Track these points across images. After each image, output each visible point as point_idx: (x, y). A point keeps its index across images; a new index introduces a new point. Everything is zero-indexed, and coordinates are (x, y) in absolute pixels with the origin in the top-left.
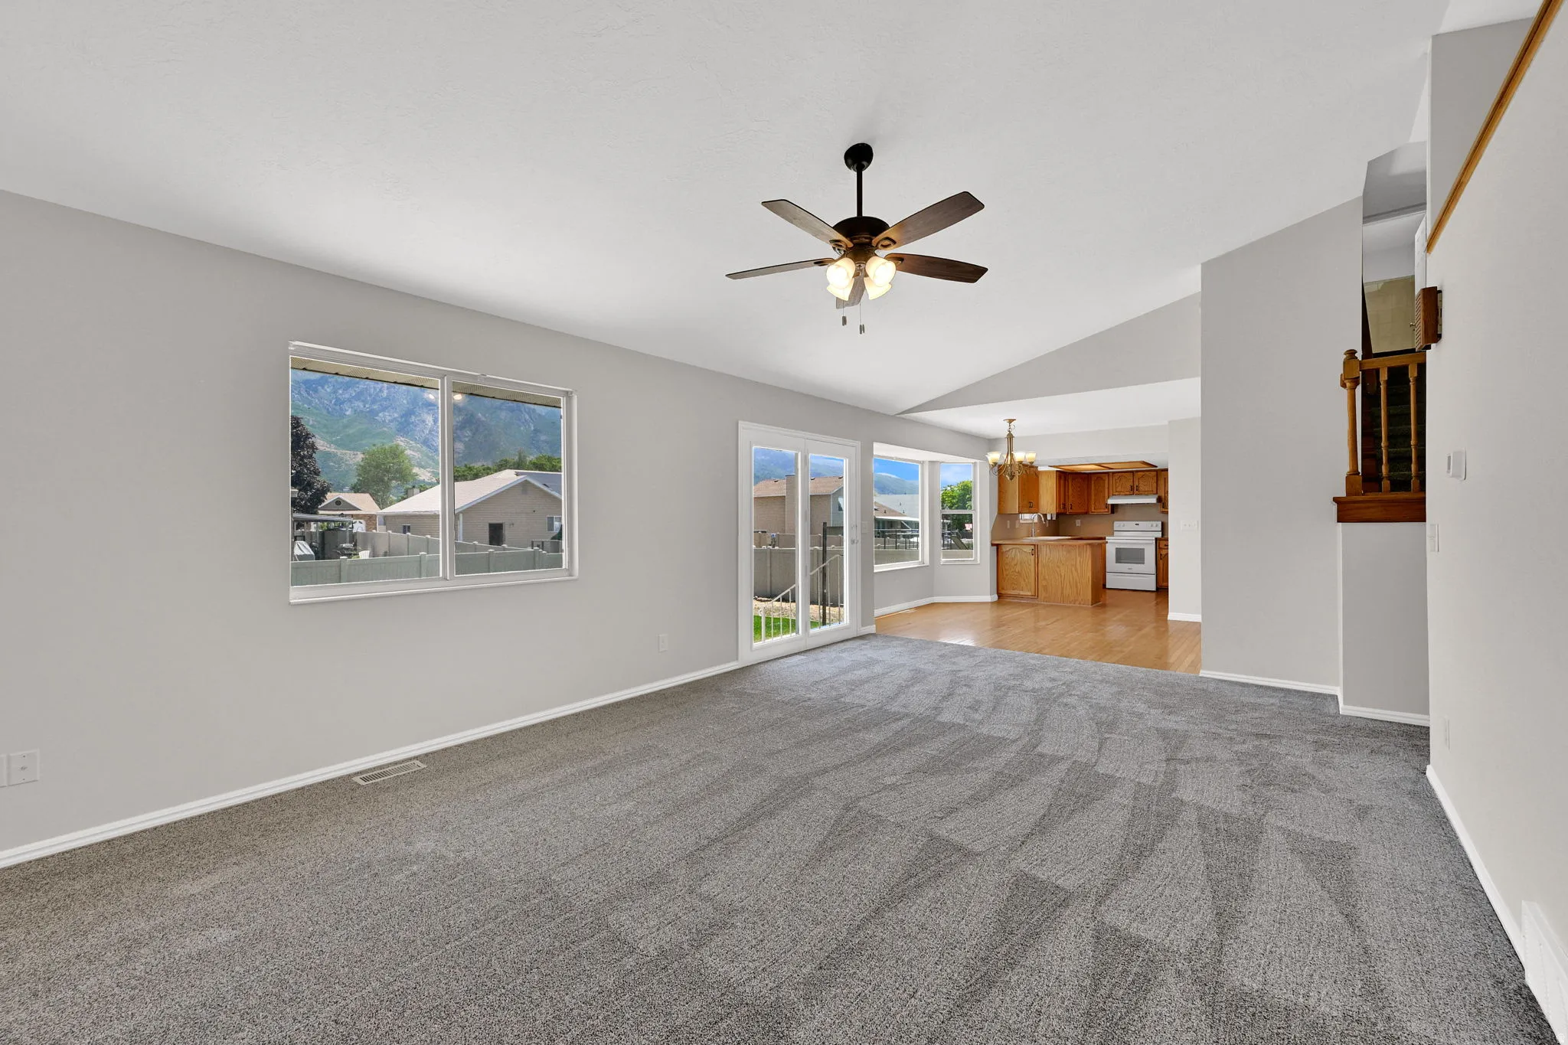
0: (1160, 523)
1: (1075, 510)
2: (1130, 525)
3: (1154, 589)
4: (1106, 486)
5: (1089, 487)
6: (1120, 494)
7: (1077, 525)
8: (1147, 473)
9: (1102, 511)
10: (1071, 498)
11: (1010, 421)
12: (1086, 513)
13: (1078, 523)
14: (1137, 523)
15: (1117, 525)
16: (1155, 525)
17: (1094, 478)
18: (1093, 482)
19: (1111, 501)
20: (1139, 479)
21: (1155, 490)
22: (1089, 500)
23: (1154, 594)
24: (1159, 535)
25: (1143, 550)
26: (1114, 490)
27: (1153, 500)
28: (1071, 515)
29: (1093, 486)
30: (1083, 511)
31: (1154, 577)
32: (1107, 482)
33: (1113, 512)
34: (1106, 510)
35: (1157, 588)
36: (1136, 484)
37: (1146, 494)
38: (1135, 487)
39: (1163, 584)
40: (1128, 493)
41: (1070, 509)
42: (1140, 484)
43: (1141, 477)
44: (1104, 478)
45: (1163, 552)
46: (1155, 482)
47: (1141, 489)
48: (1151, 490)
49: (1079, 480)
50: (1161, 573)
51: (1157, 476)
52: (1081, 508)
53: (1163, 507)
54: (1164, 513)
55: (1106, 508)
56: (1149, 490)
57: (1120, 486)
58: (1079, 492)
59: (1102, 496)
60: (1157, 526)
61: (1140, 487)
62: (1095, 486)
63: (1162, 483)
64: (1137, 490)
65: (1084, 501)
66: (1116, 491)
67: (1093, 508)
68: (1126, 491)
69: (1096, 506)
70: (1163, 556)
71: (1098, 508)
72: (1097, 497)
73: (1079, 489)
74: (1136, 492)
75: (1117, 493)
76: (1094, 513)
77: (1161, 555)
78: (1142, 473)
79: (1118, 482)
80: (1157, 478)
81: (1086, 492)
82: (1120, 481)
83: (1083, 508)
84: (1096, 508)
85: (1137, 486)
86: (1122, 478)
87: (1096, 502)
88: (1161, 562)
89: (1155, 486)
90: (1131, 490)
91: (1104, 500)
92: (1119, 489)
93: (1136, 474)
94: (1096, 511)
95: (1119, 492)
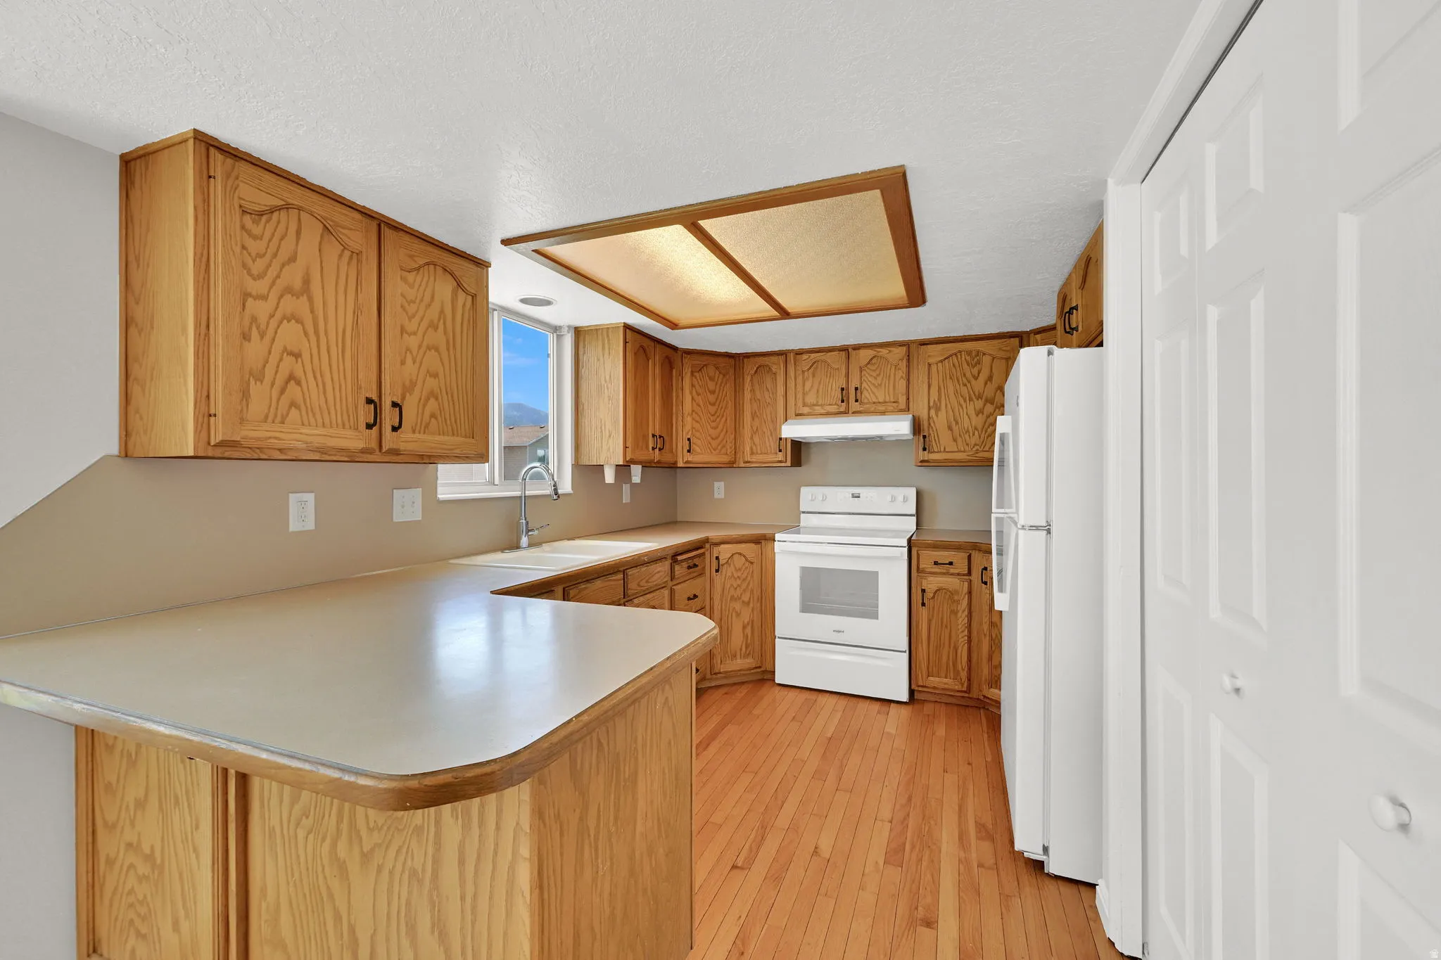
0: (915, 491)
1: (699, 457)
2: (838, 497)
3: (905, 694)
4: (780, 390)
5: (738, 390)
6: (812, 413)
7: (716, 496)
8: (884, 351)
9: (771, 458)
10: (688, 419)
12: (731, 465)
14: (856, 490)
15: (809, 496)
16: (901, 498)
17: (750, 367)
18: (748, 379)
19: (792, 430)
20: (861, 370)
21: (902, 400)
22: (737, 430)
23: (905, 712)
24: (911, 525)
25: (874, 576)
26: (800, 403)
27: (900, 427)
28: (688, 468)
29: (748, 395)
30: (725, 459)
31: (906, 656)
32: (779, 378)
33: (797, 461)
34: (780, 456)
35: (912, 692)
36: (854, 383)
37: (880, 410)
38: (852, 392)
39: (934, 681)
40: (833, 409)
41: (689, 451)
42: (864, 385)
43: (868, 363)
44: (774, 370)
45: (932, 583)
46: (902, 377)
47: (866, 395)
48: (894, 402)
49: (711, 370)
50: (922, 652)
51: (908, 360)
52: (717, 451)
53: (924, 449)
54: (924, 463)
55: (780, 451)
56: (887, 400)
57: (814, 390)
58: (713, 404)
59: (769, 418)
60: (905, 499)
61: (865, 393)
62: (753, 391)
63: (920, 376)
64: (857, 401)
65: (725, 430)
66: (805, 405)
67: (748, 449)
68: (830, 405)
69: (754, 443)
70: (929, 595)
71: (759, 452)
72: (756, 419)
73: (712, 398)
74: (855, 406)
75: (806, 410)
76: (748, 465)
77: (923, 591)
78: (870, 353)
79: (808, 379)
80: (908, 366)
81: (731, 405)
82: (814, 376)
83: (721, 450)
84: (755, 451)
85: (856, 389)
86: (819, 366)
87: (754, 432)
88: (923, 614)
89: (902, 384)
90: (843, 401)
91: (776, 429)
92: (811, 399)
93: (853, 353)
94: (754, 458)
95: (812, 406)
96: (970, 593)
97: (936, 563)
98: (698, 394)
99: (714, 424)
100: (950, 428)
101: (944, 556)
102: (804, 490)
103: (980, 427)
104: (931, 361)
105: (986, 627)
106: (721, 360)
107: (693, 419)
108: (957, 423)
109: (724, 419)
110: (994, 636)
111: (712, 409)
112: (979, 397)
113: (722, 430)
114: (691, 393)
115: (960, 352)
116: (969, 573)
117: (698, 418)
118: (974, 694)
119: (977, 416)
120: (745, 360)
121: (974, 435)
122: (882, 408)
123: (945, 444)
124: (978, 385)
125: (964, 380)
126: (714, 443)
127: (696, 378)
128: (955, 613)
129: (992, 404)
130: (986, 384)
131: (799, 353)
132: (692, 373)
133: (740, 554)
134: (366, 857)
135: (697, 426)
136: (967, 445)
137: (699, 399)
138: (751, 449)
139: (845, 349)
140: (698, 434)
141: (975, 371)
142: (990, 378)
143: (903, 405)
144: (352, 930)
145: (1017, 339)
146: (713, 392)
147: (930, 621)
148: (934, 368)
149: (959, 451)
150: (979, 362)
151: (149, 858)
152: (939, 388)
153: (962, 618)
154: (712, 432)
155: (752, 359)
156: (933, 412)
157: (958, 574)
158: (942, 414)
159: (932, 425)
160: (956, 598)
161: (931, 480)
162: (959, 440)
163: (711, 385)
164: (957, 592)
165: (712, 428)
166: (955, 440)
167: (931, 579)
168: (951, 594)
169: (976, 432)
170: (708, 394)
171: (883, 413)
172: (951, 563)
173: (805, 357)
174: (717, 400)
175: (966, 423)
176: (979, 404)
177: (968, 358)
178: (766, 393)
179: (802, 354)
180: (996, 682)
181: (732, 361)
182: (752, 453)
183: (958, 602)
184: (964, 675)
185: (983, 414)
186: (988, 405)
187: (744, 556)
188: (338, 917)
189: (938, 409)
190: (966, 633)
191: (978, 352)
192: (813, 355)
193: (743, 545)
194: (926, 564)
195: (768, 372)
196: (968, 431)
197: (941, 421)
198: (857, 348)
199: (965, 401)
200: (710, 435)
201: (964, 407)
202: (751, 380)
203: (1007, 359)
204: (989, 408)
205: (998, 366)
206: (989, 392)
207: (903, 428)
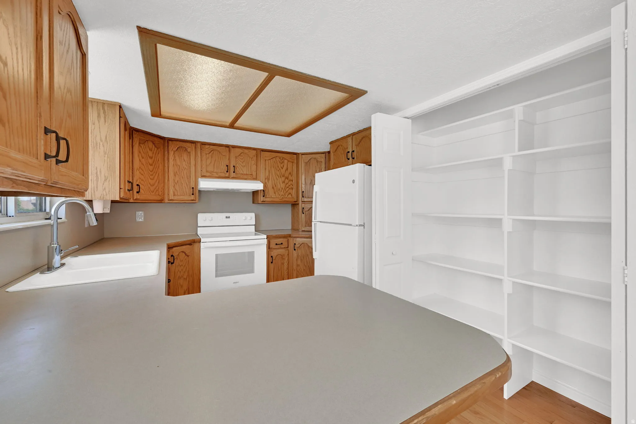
0: (255, 214)
1: (143, 196)
2: (219, 218)
4: (193, 162)
5: (165, 158)
6: (211, 177)
7: (138, 220)
8: (246, 151)
9: (186, 198)
10: (137, 172)
12: (161, 201)
13: (140, 216)
14: (228, 215)
15: (203, 219)
17: (173, 147)
18: (171, 153)
20: (236, 157)
21: (254, 174)
22: (165, 181)
25: (252, 253)
26: (204, 170)
29: (171, 162)
30: (159, 198)
32: (193, 156)
33: (198, 201)
34: (192, 197)
36: (233, 163)
38: (232, 168)
40: (223, 175)
41: (138, 192)
42: (237, 165)
43: (239, 155)
44: (189, 150)
45: (275, 253)
46: (254, 164)
48: (251, 175)
49: (151, 144)
51: (257, 157)
52: (154, 193)
53: (264, 196)
54: (264, 203)
55: (193, 194)
56: (248, 173)
57: (212, 164)
58: (151, 165)
59: (185, 176)
61: (238, 169)
62: (175, 160)
63: (261, 165)
64: (234, 172)
65: (158, 181)
66: (207, 171)
67: (171, 193)
68: (220, 173)
69: (176, 189)
70: (274, 258)
71: (179, 194)
72: (177, 176)
73: (151, 161)
74: (232, 175)
75: (208, 174)
76: (171, 202)
77: (272, 257)
78: (240, 151)
79: (208, 158)
80: (257, 159)
81: (161, 167)
82: (212, 157)
83: (156, 192)
84: (176, 194)
85: (234, 166)
86: (215, 153)
87: (176, 184)
88: (272, 267)
89: (254, 168)
90: (227, 172)
91: (190, 182)
92: (210, 168)
93: (232, 149)
94: (176, 198)
95: (211, 172)
96: (289, 255)
97: (276, 244)
98: (143, 158)
99: (152, 177)
100: (273, 188)
101: (279, 241)
102: (200, 215)
103: (284, 188)
104: (266, 158)
105: (295, 267)
106: (156, 139)
107: (140, 173)
108: (276, 186)
109: (157, 175)
110: (298, 270)
111: (151, 168)
112: (283, 176)
113: (156, 181)
114: (138, 156)
115: (277, 157)
116: (288, 247)
117: (142, 172)
119: (283, 183)
120: (170, 142)
121: (281, 191)
122: (246, 177)
123: (271, 195)
124: (282, 171)
125: (279, 169)
126: (152, 188)
127: (141, 147)
128: (283, 264)
129: (288, 179)
130: (286, 171)
131: (204, 144)
132: (140, 143)
133: (183, 252)
135: (142, 177)
136: (279, 195)
137: (143, 160)
138: (174, 193)
139: (227, 146)
140: (142, 182)
141: (282, 166)
142: (287, 169)
143: (255, 176)
145: (296, 155)
146: (151, 158)
147: (274, 269)
148: (267, 161)
149: (277, 198)
150: (283, 162)
152: (269, 170)
153: (286, 264)
154: (152, 182)
155: (174, 142)
156: (267, 181)
157: (284, 248)
158: (270, 181)
159: (266, 186)
160: (284, 257)
161: (262, 209)
162: (277, 194)
163: (150, 154)
164: (284, 255)
165: (151, 179)
166: (275, 193)
167: (275, 251)
168: (282, 256)
169: (282, 190)
170: (149, 159)
171: (246, 179)
172: (282, 244)
173: (207, 146)
174: (153, 163)
175: (279, 187)
176: (283, 179)
177: (279, 160)
178: (184, 163)
179: (205, 145)
181: (162, 141)
182: (174, 195)
183: (284, 259)
185: (285, 183)
186: (286, 180)
187: (185, 253)
189: (269, 179)
190: (287, 271)
191: (283, 158)
192: (212, 147)
193: (184, 247)
194: (273, 245)
195: (185, 151)
196: (279, 189)
197: (270, 184)
198: (234, 147)
199: (278, 177)
200: (150, 184)
201: (278, 179)
202: (174, 154)
203: (293, 162)
204: (287, 181)
205: (290, 165)
206: (287, 175)
207: (259, 186)
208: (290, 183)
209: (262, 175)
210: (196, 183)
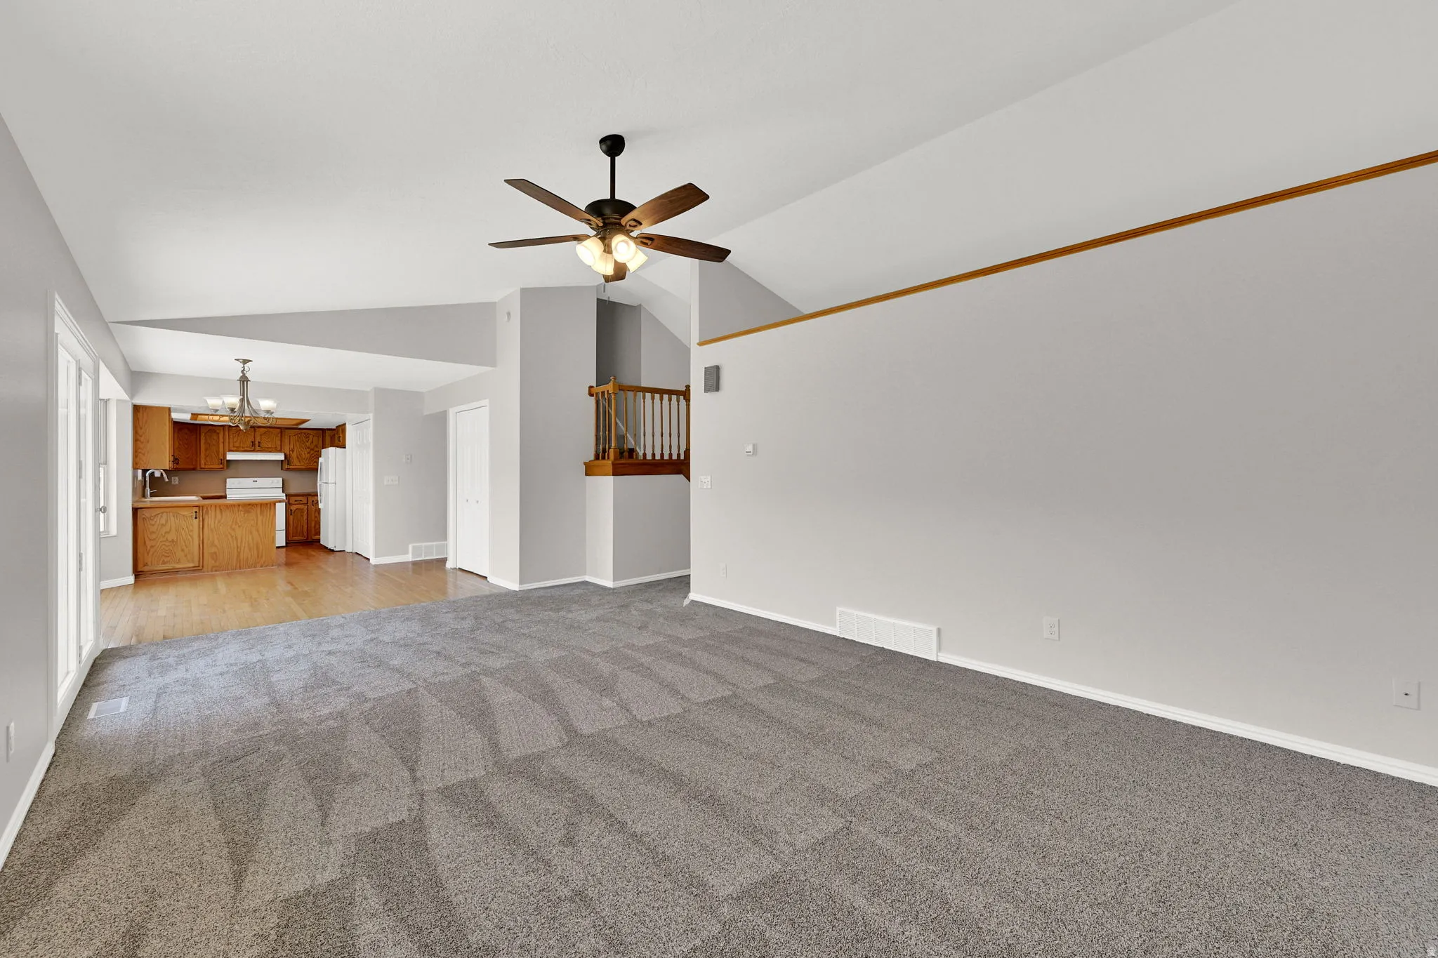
0: (281, 479)
2: (247, 482)
3: (284, 545)
4: (221, 440)
5: (198, 439)
6: (238, 450)
7: (174, 483)
8: (271, 430)
9: (216, 466)
10: (177, 451)
11: (245, 362)
12: (194, 469)
13: (175, 481)
14: (255, 479)
15: (231, 482)
16: (276, 481)
17: (205, 430)
18: (202, 435)
19: (231, 456)
20: (261, 435)
21: (277, 447)
22: (197, 455)
23: (284, 549)
24: (282, 488)
26: (231, 445)
28: (184, 470)
29: (203, 441)
30: (192, 467)
31: (285, 531)
32: (221, 436)
33: (228, 467)
34: (221, 466)
35: (286, 543)
36: (258, 439)
38: (257, 443)
39: (295, 538)
40: (249, 448)
41: (180, 464)
42: (263, 441)
43: (264, 433)
44: (217, 432)
45: (294, 508)
46: (279, 439)
47: (264, 445)
48: (274, 448)
49: (186, 431)
50: (291, 528)
51: (281, 433)
52: (189, 463)
53: (289, 464)
54: (288, 469)
55: (222, 463)
56: (272, 447)
57: (239, 441)
59: (215, 450)
60: (278, 482)
62: (206, 439)
63: (287, 441)
64: (259, 446)
66: (234, 447)
67: (203, 462)
68: (247, 447)
69: (206, 460)
70: (293, 511)
71: (209, 464)
72: (207, 450)
73: (186, 442)
74: (257, 448)
75: (235, 449)
76: (203, 469)
77: (291, 510)
78: (265, 430)
79: (235, 437)
80: (281, 436)
82: (238, 436)
84: (207, 463)
85: (259, 442)
86: (241, 432)
87: (206, 456)
88: (291, 517)
89: (279, 443)
90: (253, 446)
91: (218, 455)
92: (237, 444)
93: (257, 429)
94: (206, 467)
95: (237, 447)
96: (307, 509)
97: (296, 501)
98: (181, 440)
99: (187, 452)
100: (297, 458)
101: (298, 499)
102: (229, 479)
103: (308, 458)
104: (291, 435)
105: (314, 517)
106: (190, 426)
107: (179, 450)
108: (300, 456)
109: (191, 450)
111: (187, 446)
112: (308, 448)
113: (193, 455)
114: (178, 439)
115: (301, 433)
116: (307, 504)
118: (310, 540)
119: (307, 454)
120: (202, 427)
121: (306, 460)
122: (270, 450)
123: (296, 463)
124: (308, 444)
125: (303, 443)
126: (190, 460)
127: (180, 433)
128: (302, 516)
130: (311, 444)
131: (231, 426)
134: (239, 527)
135: (180, 453)
136: (304, 463)
137: (181, 442)
139: (253, 427)
140: (180, 456)
141: (307, 440)
142: (312, 442)
143: (279, 449)
144: (236, 538)
145: (321, 431)
147: (293, 519)
148: (291, 437)
149: (301, 465)
150: (308, 437)
151: (173, 541)
152: (293, 444)
153: (305, 517)
154: (187, 456)
155: (205, 426)
156: (291, 452)
157: (304, 504)
158: (295, 453)
159: (291, 456)
161: (289, 475)
163: (186, 436)
165: (186, 454)
166: (299, 462)
167: (294, 506)
168: (302, 510)
170: (185, 440)
171: (270, 452)
172: (301, 500)
173: (234, 428)
174: (190, 442)
175: (304, 457)
177: (304, 435)
178: (214, 441)
180: (318, 533)
181: (195, 426)
182: (205, 464)
183: (303, 513)
184: (305, 534)
185: (310, 453)
188: (232, 537)
189: (293, 451)
190: (306, 521)
191: (308, 434)
194: (292, 502)
195: (214, 433)
197: (294, 455)
198: (259, 427)
199: (303, 449)
200: (185, 457)
202: (205, 436)
203: (318, 437)
204: (312, 452)
205: (315, 438)
206: (312, 447)
207: (281, 457)
208: (315, 453)
209: (287, 449)
210: (225, 455)
